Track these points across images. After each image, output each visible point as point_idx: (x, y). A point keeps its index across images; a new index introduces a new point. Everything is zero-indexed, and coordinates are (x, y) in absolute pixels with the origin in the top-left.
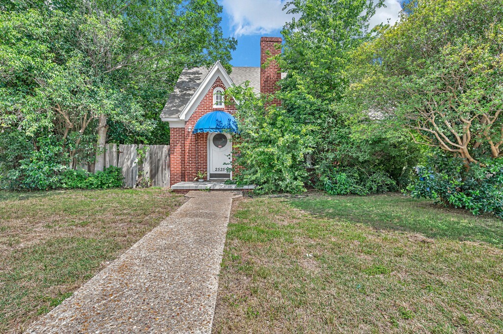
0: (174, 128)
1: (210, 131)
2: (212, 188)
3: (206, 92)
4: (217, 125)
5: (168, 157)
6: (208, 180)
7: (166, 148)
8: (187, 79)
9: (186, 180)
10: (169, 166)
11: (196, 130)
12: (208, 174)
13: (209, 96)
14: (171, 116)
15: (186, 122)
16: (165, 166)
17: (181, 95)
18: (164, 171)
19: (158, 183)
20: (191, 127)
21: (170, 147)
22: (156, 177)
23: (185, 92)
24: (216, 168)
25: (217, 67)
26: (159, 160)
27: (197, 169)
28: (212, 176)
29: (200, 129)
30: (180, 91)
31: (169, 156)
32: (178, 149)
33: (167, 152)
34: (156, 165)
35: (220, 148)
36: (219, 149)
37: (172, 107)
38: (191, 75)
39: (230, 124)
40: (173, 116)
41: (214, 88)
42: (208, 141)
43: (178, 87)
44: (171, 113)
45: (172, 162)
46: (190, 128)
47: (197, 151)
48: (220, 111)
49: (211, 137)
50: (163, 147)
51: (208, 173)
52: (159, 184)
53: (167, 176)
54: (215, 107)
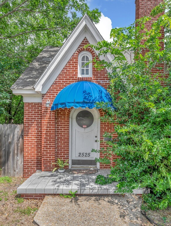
0: (29, 104)
1: (76, 106)
2: (79, 193)
3: (69, 57)
4: (85, 98)
5: (21, 139)
6: (70, 167)
7: (18, 129)
8: (48, 55)
9: (43, 169)
10: (22, 150)
11: (56, 105)
12: (70, 162)
13: (73, 62)
14: (25, 88)
15: (43, 96)
16: (17, 151)
17: (40, 68)
18: (16, 156)
19: (8, 172)
20: (50, 102)
21: (24, 127)
22: (7, 165)
23: (44, 65)
24: (80, 154)
25: (84, 23)
26: (10, 143)
27: (57, 155)
28: (74, 162)
29: (62, 104)
30: (39, 65)
31: (23, 138)
32: (33, 130)
33: (20, 133)
34: (7, 149)
35: (85, 128)
36: (83, 129)
37: (27, 78)
38: (51, 53)
39: (101, 97)
40: (28, 88)
41: (79, 51)
42: (70, 119)
43: (38, 61)
44: (26, 84)
45: (26, 146)
46: (48, 103)
47: (57, 132)
48: (87, 81)
49: (74, 114)
50: (16, 127)
51: (70, 159)
52: (10, 173)
53: (19, 162)
54: (79, 76)
